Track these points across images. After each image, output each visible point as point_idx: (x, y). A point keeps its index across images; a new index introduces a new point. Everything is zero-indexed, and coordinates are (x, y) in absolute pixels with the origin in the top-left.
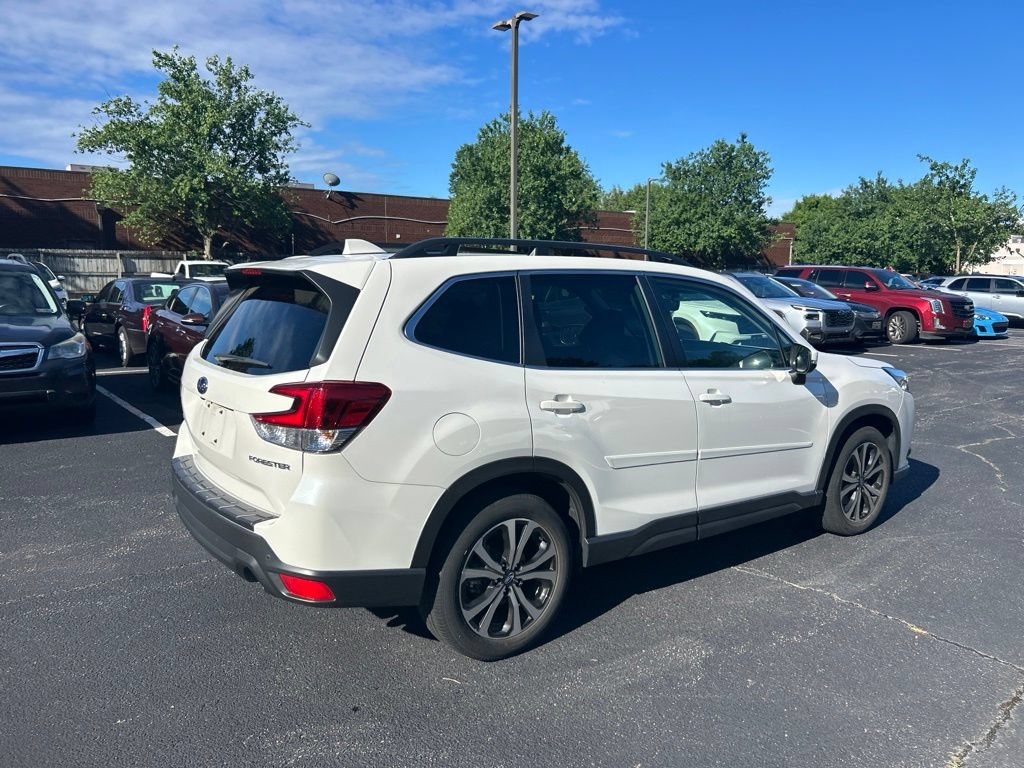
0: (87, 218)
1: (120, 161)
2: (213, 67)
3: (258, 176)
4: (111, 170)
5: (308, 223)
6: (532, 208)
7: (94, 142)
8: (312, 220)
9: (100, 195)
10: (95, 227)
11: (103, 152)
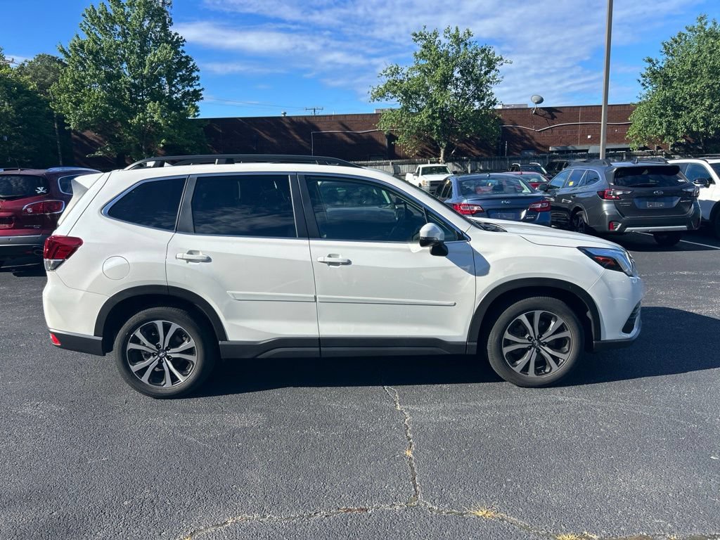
0: (380, 141)
1: (395, 103)
2: (448, 35)
3: (477, 103)
4: (392, 110)
5: (518, 132)
6: (707, 103)
7: (381, 95)
8: (520, 130)
9: (384, 127)
10: (384, 146)
11: (384, 100)
